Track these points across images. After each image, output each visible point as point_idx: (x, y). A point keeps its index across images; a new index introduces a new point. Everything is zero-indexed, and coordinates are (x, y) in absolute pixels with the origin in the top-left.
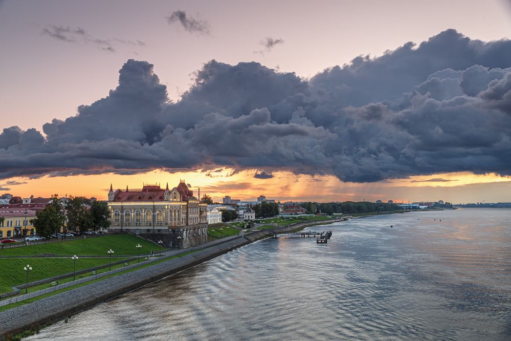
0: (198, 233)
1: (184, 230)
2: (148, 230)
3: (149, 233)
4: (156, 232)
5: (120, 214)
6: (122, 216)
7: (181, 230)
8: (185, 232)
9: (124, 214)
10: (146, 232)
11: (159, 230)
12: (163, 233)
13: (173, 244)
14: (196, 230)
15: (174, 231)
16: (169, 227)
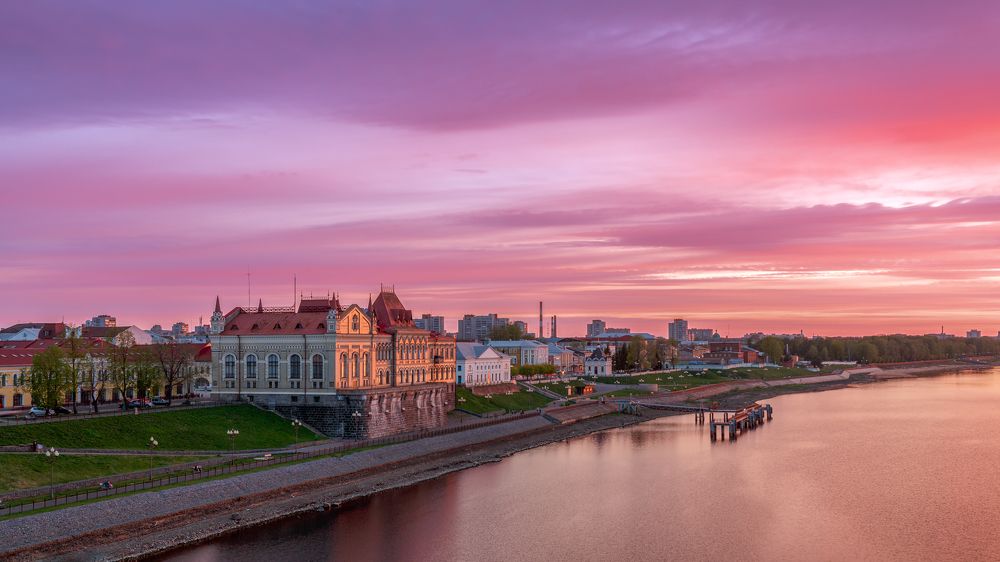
0: (415, 403)
1: (371, 399)
2: (294, 398)
3: (295, 403)
4: (310, 402)
5: (236, 362)
6: (240, 365)
7: (365, 398)
8: (374, 402)
9: (244, 361)
10: (289, 402)
11: (317, 398)
12: (325, 404)
13: (346, 429)
14: (410, 399)
15: (348, 399)
16: (338, 390)
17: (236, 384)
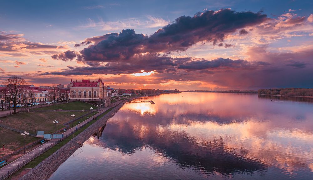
2: (90, 99)
3: (90, 101)
4: (94, 100)
5: (76, 92)
6: (77, 93)
9: (78, 92)
11: (95, 99)
12: (97, 101)
16: (100, 98)
17: (76, 97)
